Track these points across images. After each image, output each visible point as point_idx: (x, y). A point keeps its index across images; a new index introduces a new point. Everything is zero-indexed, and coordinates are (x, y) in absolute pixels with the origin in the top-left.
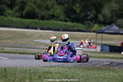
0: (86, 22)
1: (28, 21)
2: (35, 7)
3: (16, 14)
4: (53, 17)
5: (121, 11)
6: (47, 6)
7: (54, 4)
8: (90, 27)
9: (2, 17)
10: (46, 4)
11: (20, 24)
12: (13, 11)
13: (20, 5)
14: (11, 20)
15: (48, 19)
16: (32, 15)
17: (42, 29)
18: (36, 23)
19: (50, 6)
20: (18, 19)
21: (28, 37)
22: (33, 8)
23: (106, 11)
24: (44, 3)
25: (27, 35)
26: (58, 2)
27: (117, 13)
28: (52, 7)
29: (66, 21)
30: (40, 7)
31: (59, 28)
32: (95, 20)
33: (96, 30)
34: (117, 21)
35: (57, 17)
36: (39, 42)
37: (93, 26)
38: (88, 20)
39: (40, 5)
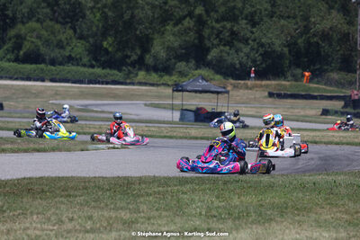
0: (124, 68)
1: (28, 67)
2: (40, 44)
3: (8, 57)
4: (70, 59)
5: (183, 49)
6: (60, 41)
7: (71, 38)
8: (132, 75)
10: (58, 38)
11: (16, 73)
12: (1, 51)
13: (13, 40)
15: (61, 64)
16: (33, 58)
17: (53, 80)
18: (42, 70)
19: (65, 42)
20: (11, 63)
22: (36, 46)
23: (158, 49)
24: (56, 37)
26: (77, 36)
27: (176, 53)
28: (67, 44)
29: (92, 66)
30: (47, 43)
31: (82, 78)
32: (140, 63)
34: (177, 66)
35: (77, 59)
37: (137, 75)
38: (127, 65)
39: (47, 41)
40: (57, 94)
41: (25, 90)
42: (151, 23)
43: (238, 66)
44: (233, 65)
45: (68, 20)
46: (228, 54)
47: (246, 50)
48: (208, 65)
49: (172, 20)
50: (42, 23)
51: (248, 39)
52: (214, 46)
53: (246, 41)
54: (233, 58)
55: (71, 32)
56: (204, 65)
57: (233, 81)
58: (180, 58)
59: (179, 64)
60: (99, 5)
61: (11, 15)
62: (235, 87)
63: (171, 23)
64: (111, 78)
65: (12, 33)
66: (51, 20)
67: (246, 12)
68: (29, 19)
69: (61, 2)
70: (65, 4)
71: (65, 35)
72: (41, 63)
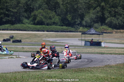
0: (75, 26)
1: (38, 26)
2: (43, 18)
3: (31, 23)
4: (54, 23)
5: (96, 19)
6: (50, 17)
7: (54, 15)
9: (23, 24)
10: (50, 15)
11: (34, 29)
12: (29, 21)
13: (33, 17)
14: (28, 27)
15: (51, 25)
16: (41, 23)
17: (47, 31)
18: (44, 27)
19: (52, 17)
20: (32, 25)
21: (39, 37)
22: (41, 19)
23: (87, 19)
24: (49, 15)
25: (39, 35)
26: (57, 14)
27: (94, 20)
29: (62, 26)
30: (46, 17)
31: (58, 30)
32: (81, 24)
33: (81, 31)
34: (94, 25)
35: (57, 23)
37: (79, 29)
40: (47, 36)
41: (35, 35)
42: (85, 9)
43: (118, 24)
44: (116, 24)
45: (54, 9)
46: (114, 20)
47: (121, 18)
48: (106, 24)
49: (92, 8)
50: (43, 10)
51: (121, 14)
52: (108, 17)
53: (120, 15)
55: (54, 13)
56: (104, 24)
57: (115, 30)
59: (95, 24)
60: (65, 3)
61: (32, 7)
62: (116, 32)
63: (92, 9)
64: (69, 30)
65: (32, 14)
66: (47, 8)
67: (120, 4)
68: (39, 9)
69: (51, 2)
70: (52, 3)
71: (52, 15)
72: (43, 25)
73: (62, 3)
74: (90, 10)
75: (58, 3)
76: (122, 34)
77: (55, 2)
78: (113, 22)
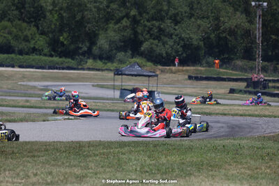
0: (77, 57)
1: (2, 56)
2: (10, 38)
4: (34, 50)
5: (122, 42)
6: (26, 36)
7: (35, 34)
8: (83, 63)
10: (25, 33)
15: (27, 54)
16: (6, 49)
17: (21, 67)
18: (12, 58)
19: (30, 38)
22: (7, 40)
23: (103, 42)
24: (22, 33)
26: (39, 32)
27: (116, 45)
28: (32, 38)
29: (51, 56)
30: (16, 38)
31: (43, 65)
32: (89, 54)
33: (91, 67)
34: (117, 56)
35: (39, 50)
36: (26, 85)
37: (87, 62)
38: (79, 54)
39: (16, 36)
40: (24, 77)
42: (97, 22)
43: (164, 55)
44: (160, 55)
45: (32, 20)
46: (157, 45)
47: (171, 43)
48: (142, 55)
49: (113, 20)
50: (12, 22)
52: (146, 40)
53: (170, 36)
54: (161, 49)
55: (34, 29)
56: (138, 54)
57: (160, 67)
58: (119, 49)
59: (119, 54)
60: (57, 9)
62: (162, 71)
63: (113, 22)
64: (67, 65)
66: (19, 20)
67: (170, 13)
68: (2, 19)
69: (27, 6)
70: (30, 7)
71: (30, 32)
72: (11, 54)
73: (50, 8)
74: (107, 24)
75: (42, 7)
76: (174, 75)
77: (36, 5)
78: (155, 49)
